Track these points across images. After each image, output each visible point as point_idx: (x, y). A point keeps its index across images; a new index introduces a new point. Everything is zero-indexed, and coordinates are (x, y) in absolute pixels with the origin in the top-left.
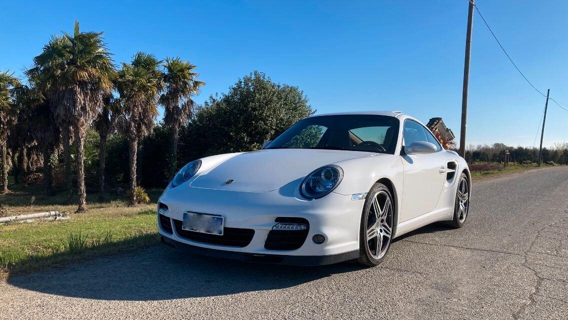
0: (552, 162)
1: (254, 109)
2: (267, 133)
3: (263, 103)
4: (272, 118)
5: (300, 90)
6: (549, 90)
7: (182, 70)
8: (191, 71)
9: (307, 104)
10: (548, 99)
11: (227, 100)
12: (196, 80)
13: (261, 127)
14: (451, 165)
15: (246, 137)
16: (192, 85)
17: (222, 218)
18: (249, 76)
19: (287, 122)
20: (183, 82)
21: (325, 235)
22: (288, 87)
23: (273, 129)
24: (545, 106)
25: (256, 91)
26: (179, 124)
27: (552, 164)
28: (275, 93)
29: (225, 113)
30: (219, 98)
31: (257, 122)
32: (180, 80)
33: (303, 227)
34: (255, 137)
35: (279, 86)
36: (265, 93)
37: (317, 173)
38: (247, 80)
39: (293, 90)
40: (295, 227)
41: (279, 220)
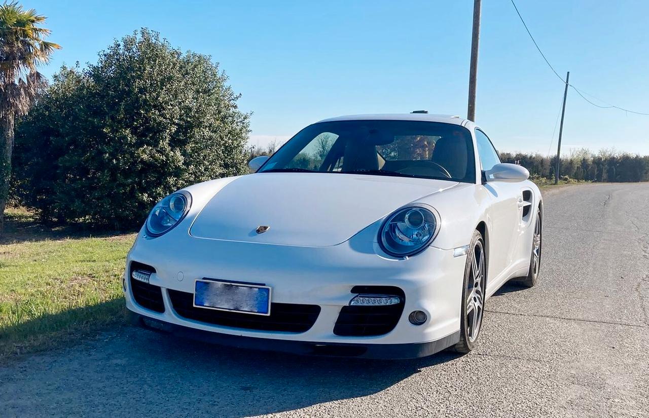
0: (566, 177)
1: (142, 90)
2: (165, 128)
3: (157, 81)
4: (172, 105)
5: (213, 61)
6: (568, 73)
7: (21, 23)
8: (37, 25)
9: (226, 84)
10: (567, 85)
11: (96, 74)
12: (45, 41)
13: (155, 120)
14: (527, 195)
15: (130, 135)
16: (39, 48)
17: (268, 289)
18: (132, 35)
19: (197, 112)
20: (22, 41)
21: (427, 311)
22: (194, 55)
23: (174, 123)
24: (563, 96)
25: (146, 61)
26: (16, 112)
27: (566, 179)
28: (174, 64)
29: (93, 95)
30: (82, 70)
31: (147, 111)
32: (17, 39)
33: (395, 301)
34: (146, 136)
35: (179, 54)
36: (160, 65)
37: (399, 215)
38: (128, 43)
39: (201, 60)
40: (384, 301)
41: (357, 290)
